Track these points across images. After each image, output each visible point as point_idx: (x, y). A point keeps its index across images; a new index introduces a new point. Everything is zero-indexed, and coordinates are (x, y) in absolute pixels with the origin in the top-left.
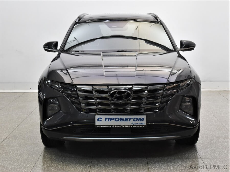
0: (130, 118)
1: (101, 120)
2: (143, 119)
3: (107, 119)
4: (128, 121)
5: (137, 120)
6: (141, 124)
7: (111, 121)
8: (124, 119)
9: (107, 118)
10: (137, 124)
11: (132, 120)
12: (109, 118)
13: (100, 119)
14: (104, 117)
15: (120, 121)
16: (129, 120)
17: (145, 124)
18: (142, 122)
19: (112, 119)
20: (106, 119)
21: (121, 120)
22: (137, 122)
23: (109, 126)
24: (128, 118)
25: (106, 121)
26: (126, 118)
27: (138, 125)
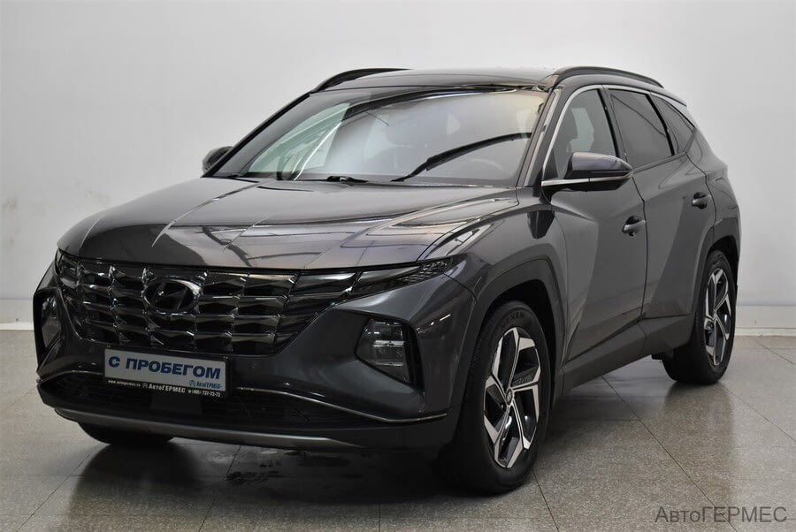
0: (186, 367)
1: (117, 365)
2: (218, 371)
3: (132, 363)
4: (180, 373)
5: (201, 375)
6: (213, 385)
7: (139, 368)
8: (172, 367)
9: (132, 360)
10: (204, 385)
11: (190, 371)
12: (135, 361)
13: (114, 362)
14: (124, 355)
15: (163, 371)
16: (182, 371)
17: (223, 388)
18: (214, 381)
19: (143, 363)
20: (129, 360)
21: (164, 368)
22: (203, 380)
23: (136, 382)
24: (181, 366)
25: (128, 367)
26: (175, 365)
27: (206, 388)
